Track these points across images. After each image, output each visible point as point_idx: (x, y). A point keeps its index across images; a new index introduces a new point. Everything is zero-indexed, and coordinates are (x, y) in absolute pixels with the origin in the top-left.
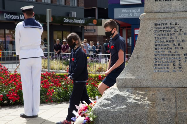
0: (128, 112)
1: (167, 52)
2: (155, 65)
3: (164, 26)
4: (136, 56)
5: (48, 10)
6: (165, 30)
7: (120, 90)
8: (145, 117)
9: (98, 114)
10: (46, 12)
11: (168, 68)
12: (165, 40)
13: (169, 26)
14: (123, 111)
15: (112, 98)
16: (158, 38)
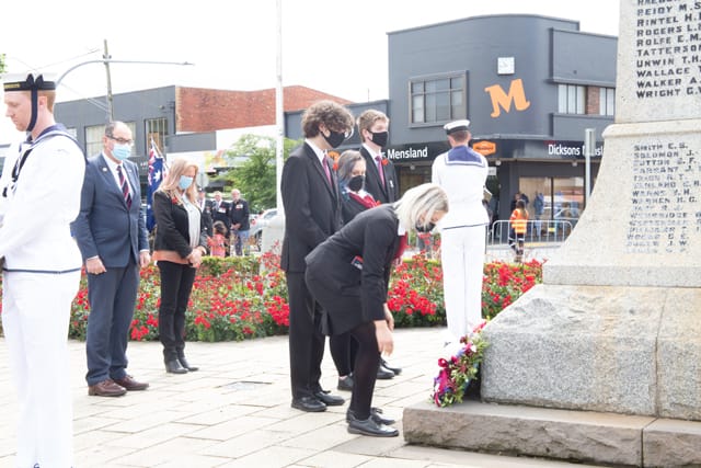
0: (555, 337)
1: (658, 208)
2: (630, 237)
3: (657, 151)
4: (590, 218)
5: (588, 131)
6: (657, 159)
7: (546, 290)
8: (589, 350)
9: (493, 338)
10: (584, 133)
11: (655, 243)
12: (656, 183)
13: (666, 150)
14: (543, 334)
15: (527, 306)
16: (641, 178)
